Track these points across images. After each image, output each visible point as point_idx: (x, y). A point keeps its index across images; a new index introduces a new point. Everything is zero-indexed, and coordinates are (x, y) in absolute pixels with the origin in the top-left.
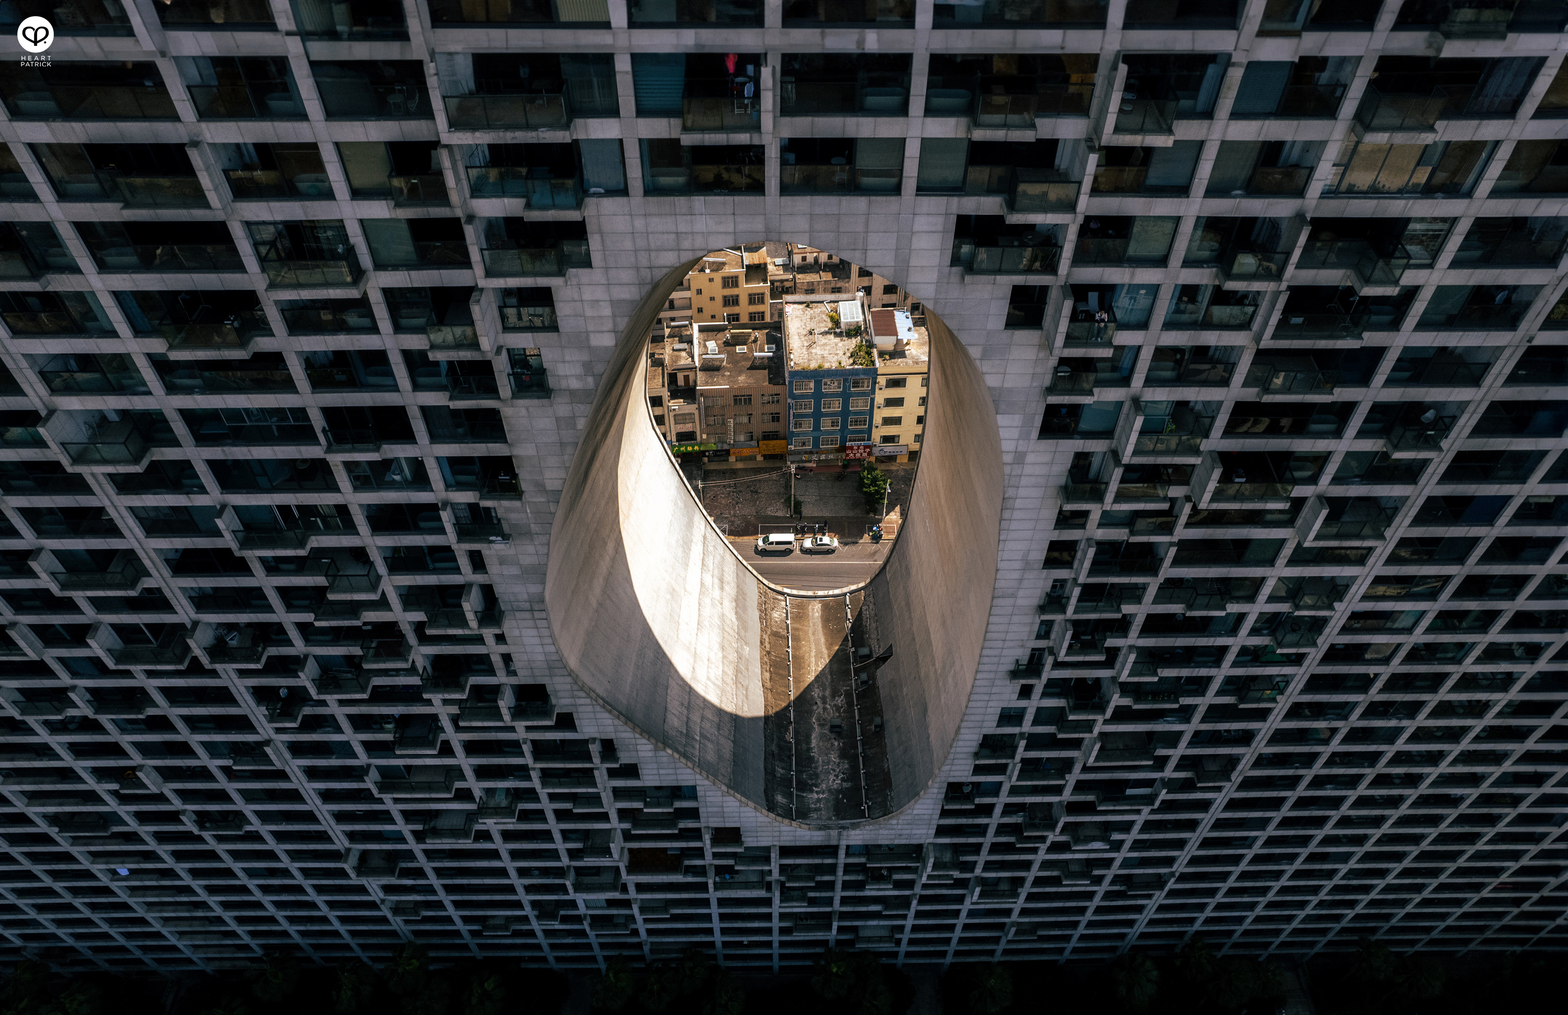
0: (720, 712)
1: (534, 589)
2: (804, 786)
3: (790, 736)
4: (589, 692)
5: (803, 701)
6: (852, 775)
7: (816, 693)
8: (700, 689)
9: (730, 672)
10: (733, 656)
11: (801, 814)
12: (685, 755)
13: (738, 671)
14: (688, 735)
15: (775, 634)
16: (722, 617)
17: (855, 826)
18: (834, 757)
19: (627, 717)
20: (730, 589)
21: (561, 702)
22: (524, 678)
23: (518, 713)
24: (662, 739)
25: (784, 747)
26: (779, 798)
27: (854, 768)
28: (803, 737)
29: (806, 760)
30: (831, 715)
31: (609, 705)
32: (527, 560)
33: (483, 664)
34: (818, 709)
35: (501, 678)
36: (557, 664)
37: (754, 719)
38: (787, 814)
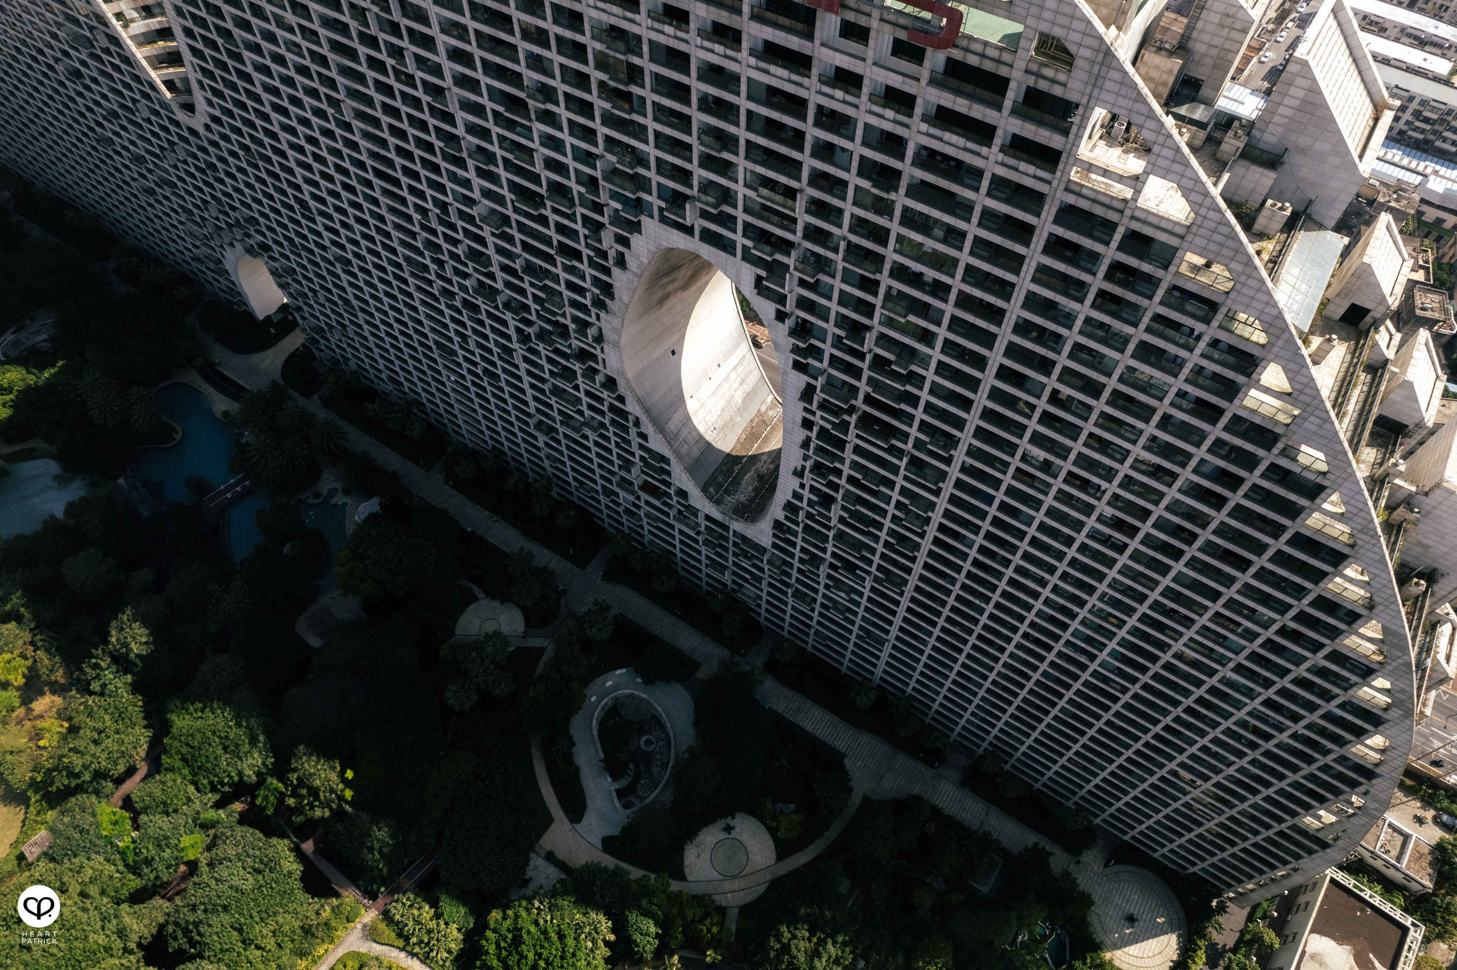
0: (701, 437)
1: (617, 338)
2: (727, 492)
3: (736, 469)
4: (633, 392)
5: (754, 458)
6: (751, 500)
7: (764, 458)
8: (695, 421)
9: (720, 423)
10: (727, 417)
11: (718, 502)
12: (669, 443)
13: (726, 425)
14: (676, 436)
15: (763, 421)
16: (732, 397)
17: (741, 522)
18: (750, 488)
19: (647, 411)
20: (747, 387)
21: (622, 390)
22: (609, 372)
23: (603, 385)
24: (661, 429)
25: (730, 472)
26: (712, 490)
27: (755, 498)
28: (743, 472)
29: (736, 482)
30: (764, 471)
31: (640, 401)
32: (614, 325)
33: (594, 358)
34: (759, 465)
35: (600, 367)
36: (622, 372)
37: (721, 452)
38: (710, 498)
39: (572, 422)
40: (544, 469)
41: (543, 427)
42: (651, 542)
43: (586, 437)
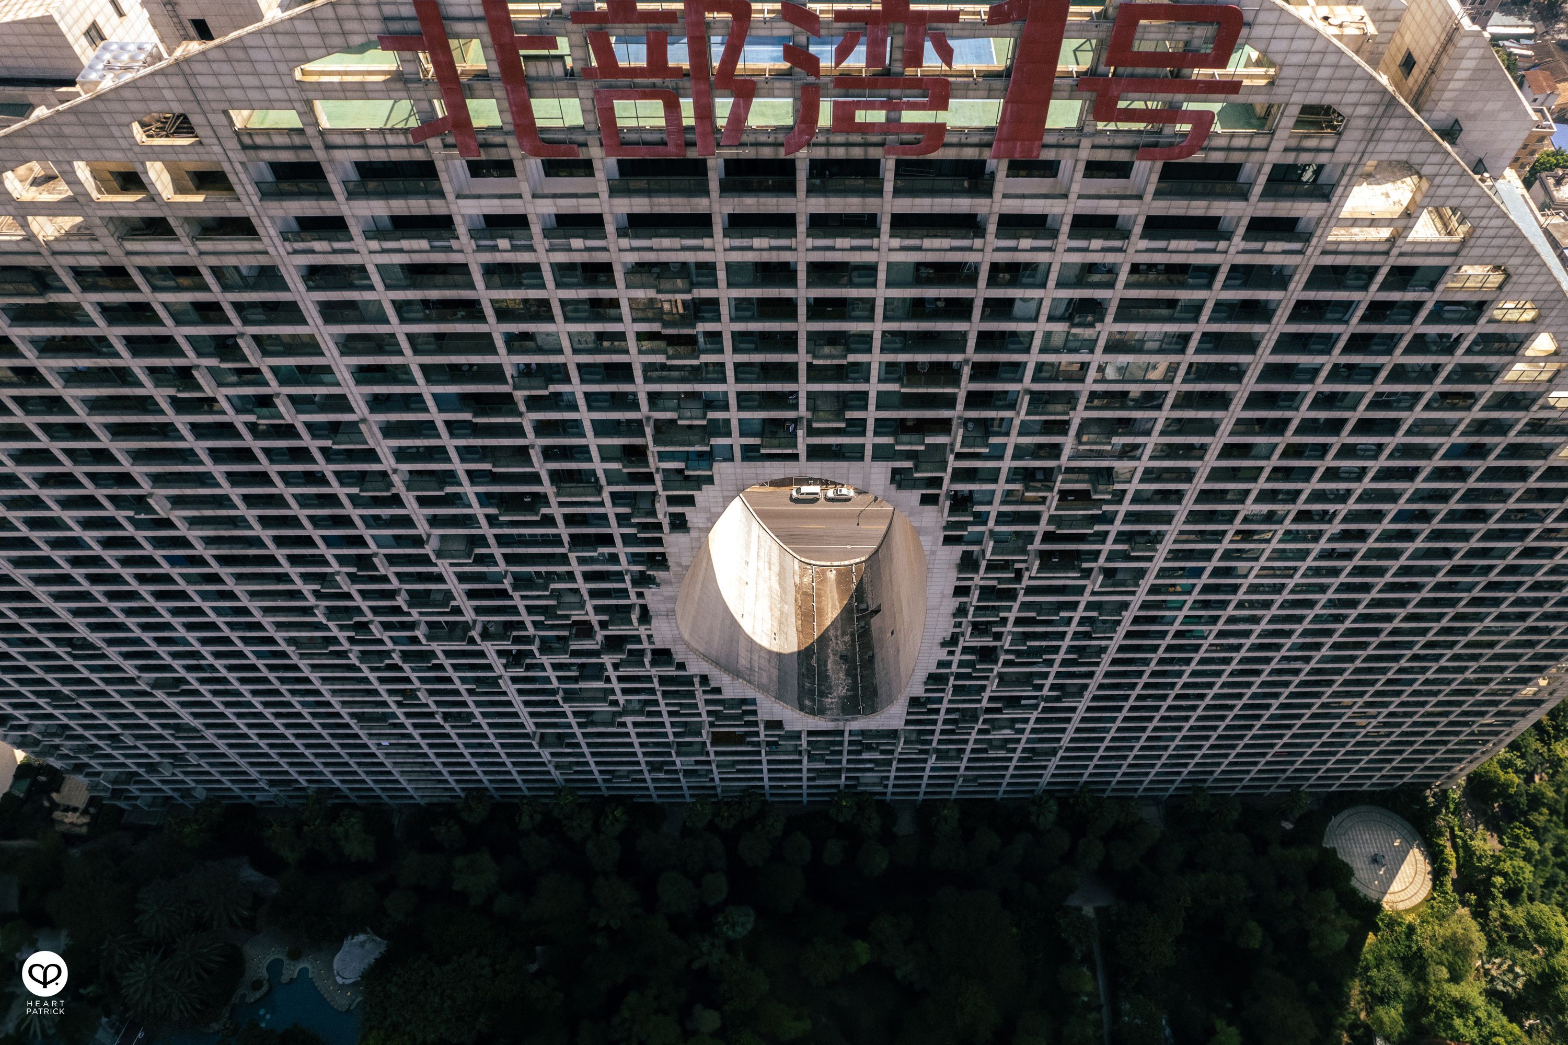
0: (770, 652)
1: (670, 606)
2: (822, 694)
3: (814, 663)
4: (695, 651)
5: (823, 639)
6: (853, 688)
7: (831, 633)
8: (757, 639)
9: (776, 624)
10: (777, 614)
11: (820, 711)
12: (750, 682)
13: (781, 623)
14: (751, 669)
15: (805, 594)
16: (771, 588)
17: (854, 719)
18: (842, 675)
19: (716, 663)
20: (776, 568)
21: (678, 657)
22: (659, 645)
23: (654, 663)
24: (736, 673)
25: (810, 669)
26: (807, 702)
27: (855, 682)
28: (822, 662)
29: (824, 677)
30: (841, 648)
31: (706, 657)
32: (666, 594)
33: (637, 639)
34: (832, 644)
35: (646, 645)
36: (680, 639)
37: (792, 654)
38: (812, 712)
39: (595, 718)
40: (553, 781)
41: (549, 740)
42: (724, 790)
43: (624, 725)
